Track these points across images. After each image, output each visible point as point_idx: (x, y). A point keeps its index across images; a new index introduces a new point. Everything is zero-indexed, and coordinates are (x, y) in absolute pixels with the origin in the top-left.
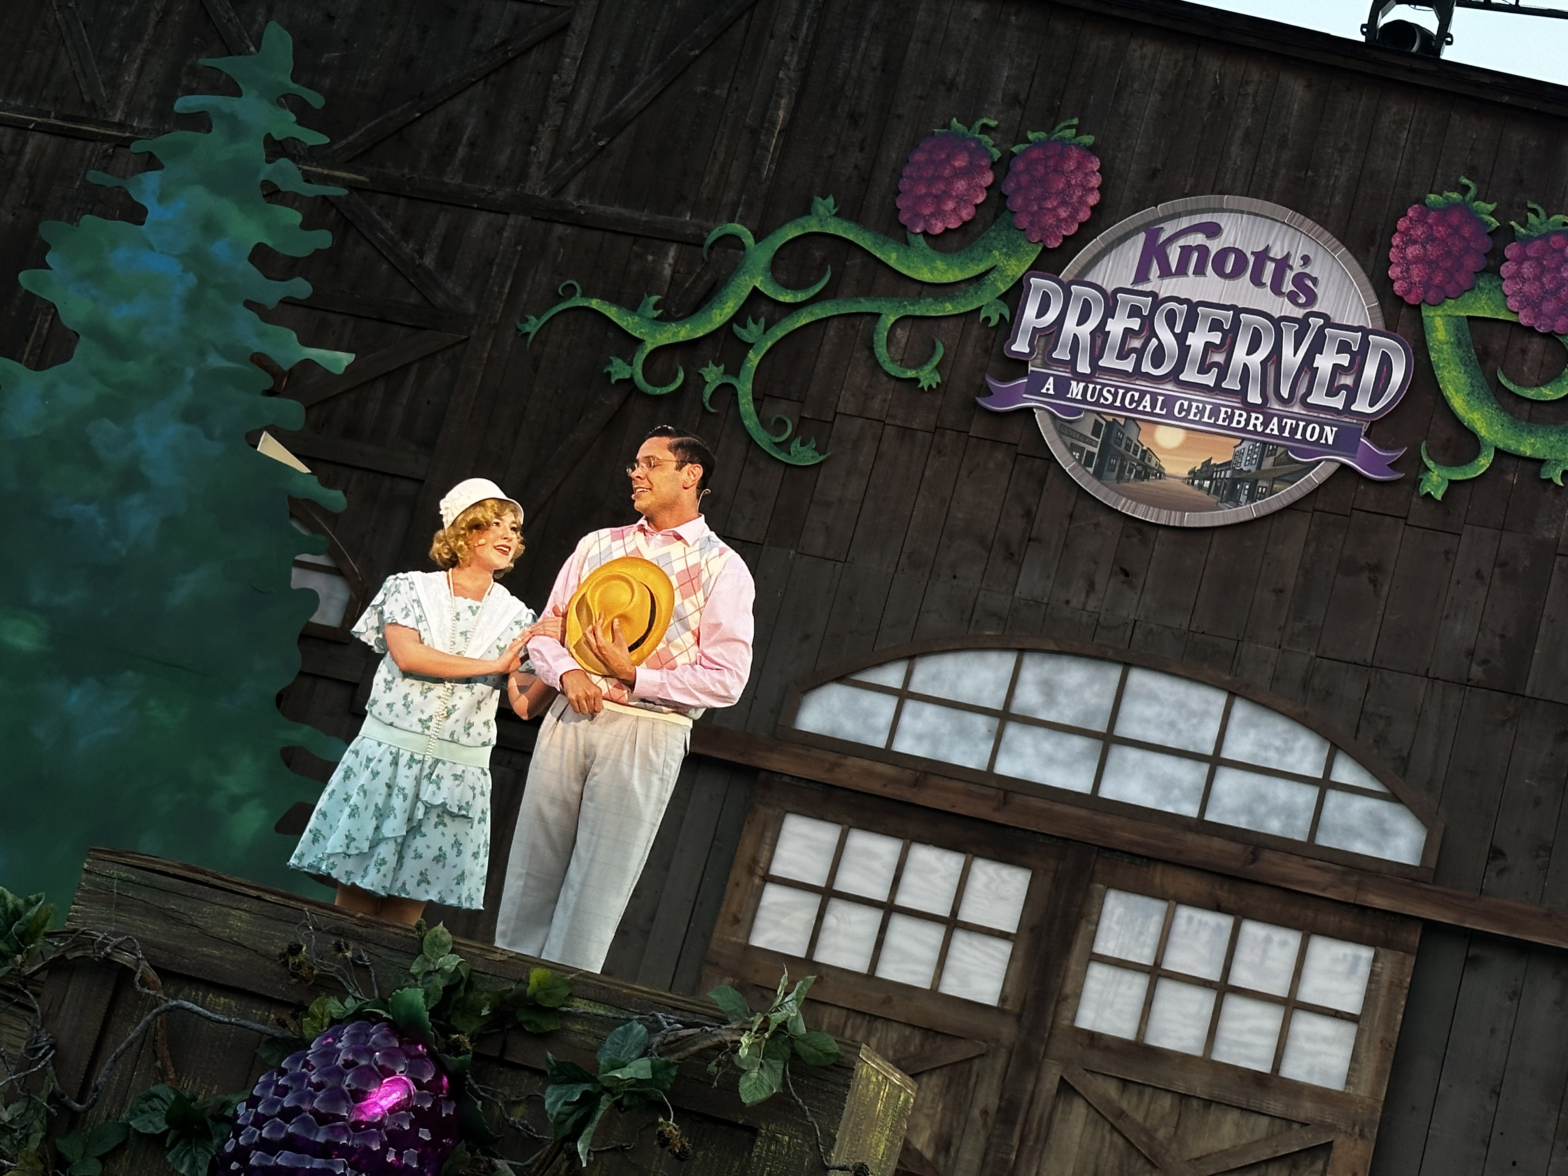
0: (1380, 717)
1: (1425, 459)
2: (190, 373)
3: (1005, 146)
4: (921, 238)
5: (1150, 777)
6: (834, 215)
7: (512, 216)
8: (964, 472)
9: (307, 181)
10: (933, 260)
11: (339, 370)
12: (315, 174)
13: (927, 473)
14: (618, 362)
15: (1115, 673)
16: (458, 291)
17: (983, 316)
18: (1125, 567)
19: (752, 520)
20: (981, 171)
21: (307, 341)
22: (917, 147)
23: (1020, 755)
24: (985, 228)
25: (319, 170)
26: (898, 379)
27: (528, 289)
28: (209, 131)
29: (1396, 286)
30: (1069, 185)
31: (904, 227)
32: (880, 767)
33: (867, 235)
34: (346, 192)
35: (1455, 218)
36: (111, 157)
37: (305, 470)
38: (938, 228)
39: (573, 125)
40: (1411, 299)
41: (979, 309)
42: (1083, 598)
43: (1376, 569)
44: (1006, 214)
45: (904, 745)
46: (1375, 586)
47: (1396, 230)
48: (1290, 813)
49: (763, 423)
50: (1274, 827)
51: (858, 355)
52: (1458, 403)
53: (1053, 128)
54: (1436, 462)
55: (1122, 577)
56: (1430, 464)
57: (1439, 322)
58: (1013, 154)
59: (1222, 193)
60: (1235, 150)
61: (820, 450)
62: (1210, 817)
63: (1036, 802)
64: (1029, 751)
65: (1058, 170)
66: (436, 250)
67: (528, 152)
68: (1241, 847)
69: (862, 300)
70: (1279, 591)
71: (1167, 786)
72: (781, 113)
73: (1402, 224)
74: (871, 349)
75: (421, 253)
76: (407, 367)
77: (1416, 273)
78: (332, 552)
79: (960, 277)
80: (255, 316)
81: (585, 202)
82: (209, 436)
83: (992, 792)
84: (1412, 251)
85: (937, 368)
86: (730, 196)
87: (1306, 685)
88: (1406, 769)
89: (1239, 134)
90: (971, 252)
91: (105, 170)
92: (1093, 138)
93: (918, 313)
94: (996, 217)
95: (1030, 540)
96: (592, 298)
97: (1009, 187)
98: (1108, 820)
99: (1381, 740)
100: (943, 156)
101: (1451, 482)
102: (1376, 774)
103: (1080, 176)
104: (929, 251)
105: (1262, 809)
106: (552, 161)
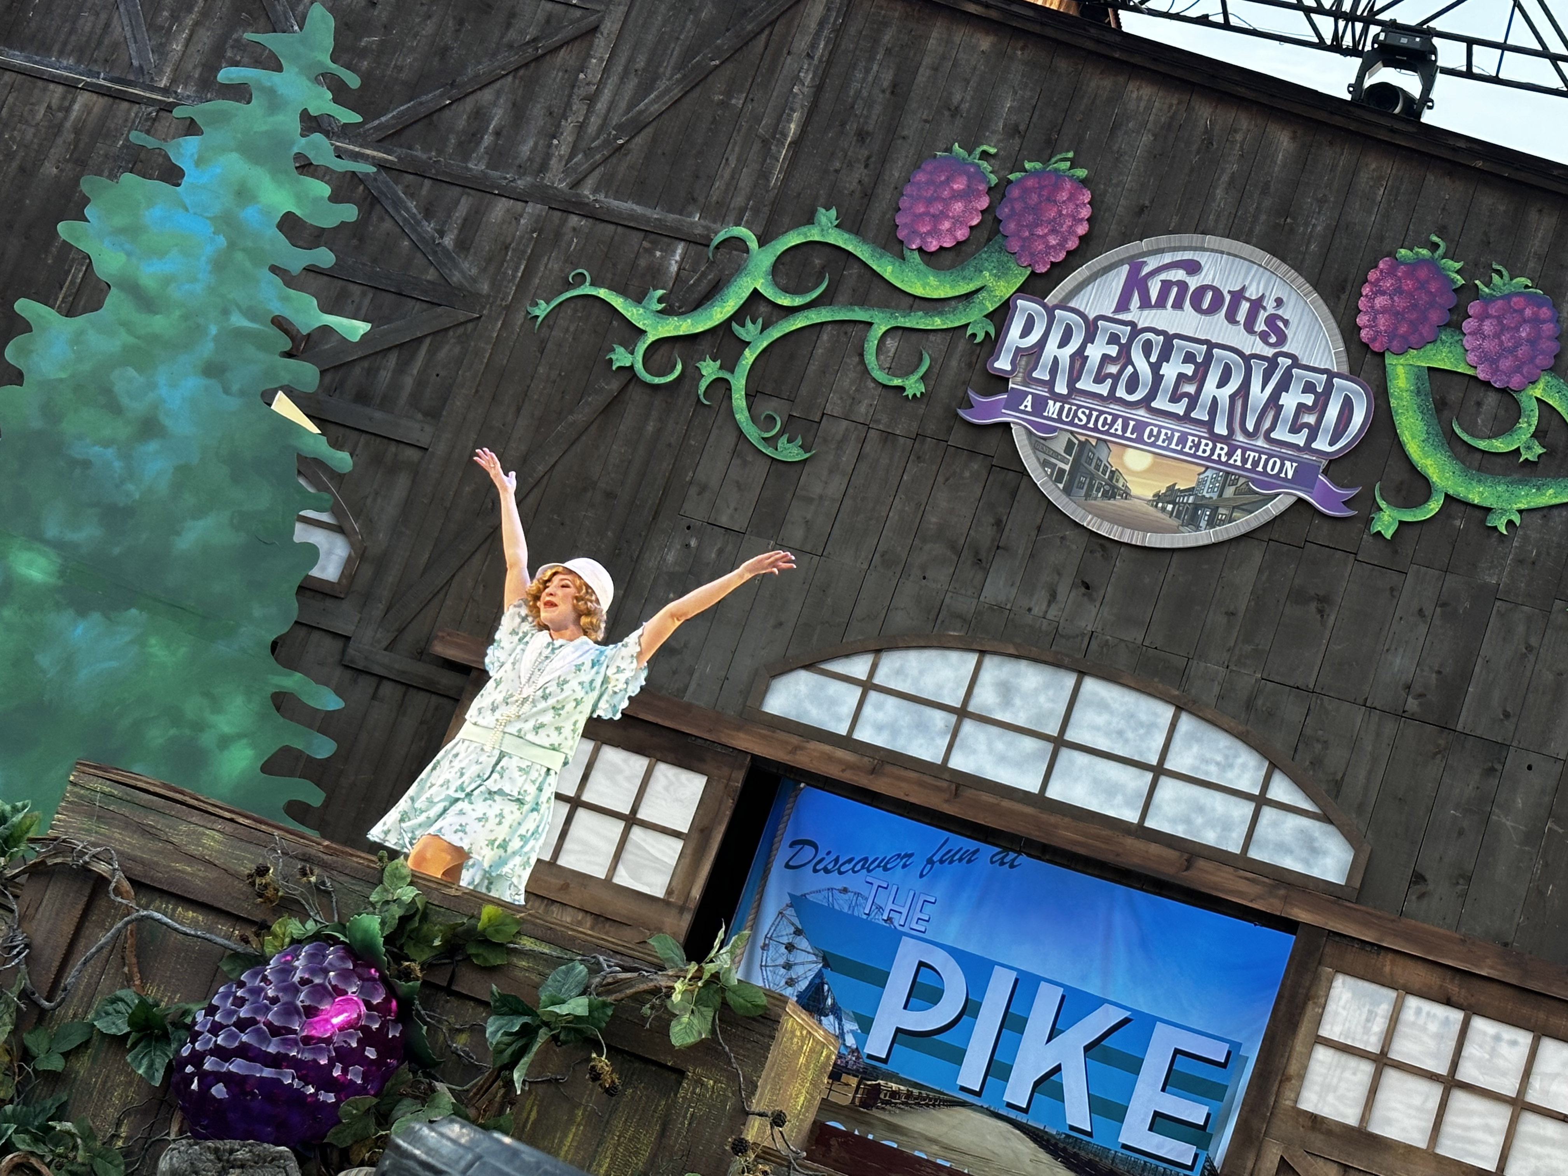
0: (1318, 741)
1: (1378, 499)
2: (213, 330)
3: (1002, 173)
4: (916, 254)
5: (1096, 782)
6: (836, 226)
7: (530, 204)
8: (940, 479)
9: (339, 157)
10: (926, 276)
11: (356, 338)
12: (346, 151)
13: (905, 477)
14: (620, 349)
15: (1070, 680)
16: (474, 271)
17: (969, 332)
18: (1086, 580)
19: (736, 509)
20: (978, 195)
21: (327, 308)
22: (919, 167)
23: (974, 751)
24: (978, 250)
25: (351, 147)
26: (885, 386)
27: (540, 274)
28: (249, 102)
29: (1363, 333)
30: (1060, 214)
31: (902, 242)
32: (840, 753)
33: (865, 247)
34: (375, 169)
35: (1423, 273)
36: (154, 120)
37: (316, 430)
38: (933, 246)
39: (595, 122)
40: (1376, 347)
41: (967, 325)
42: (1044, 607)
43: (1324, 601)
44: (998, 238)
45: (863, 735)
46: (1322, 616)
47: (1366, 281)
48: (1226, 826)
49: (754, 419)
50: (1210, 838)
51: (848, 361)
52: (1414, 449)
53: (1049, 160)
54: (1388, 503)
55: (1083, 590)
56: (1383, 504)
57: (1400, 370)
58: (1010, 182)
59: (1204, 233)
60: (1219, 193)
61: (804, 447)
62: (1149, 824)
63: (986, 797)
64: (983, 748)
65: (1051, 200)
66: (456, 232)
67: (550, 145)
68: (1177, 854)
69: (856, 308)
70: (1231, 614)
71: (1111, 790)
72: (793, 126)
73: (1372, 275)
74: (861, 355)
75: (442, 234)
76: (420, 340)
77: (1382, 322)
78: (335, 511)
79: (950, 294)
80: (278, 281)
81: (601, 197)
82: (227, 391)
83: (945, 784)
84: (1380, 301)
85: (922, 378)
86: (739, 201)
87: (1249, 705)
88: (1338, 792)
89: (1225, 178)
90: (963, 269)
91: (148, 132)
92: (1086, 172)
93: (908, 325)
94: (989, 240)
95: (998, 547)
96: (600, 287)
97: (1003, 212)
98: (1053, 819)
99: (1317, 763)
100: (943, 178)
101: (1401, 523)
102: (1311, 795)
103: (1071, 206)
104: (922, 267)
105: (1199, 821)
106: (572, 155)
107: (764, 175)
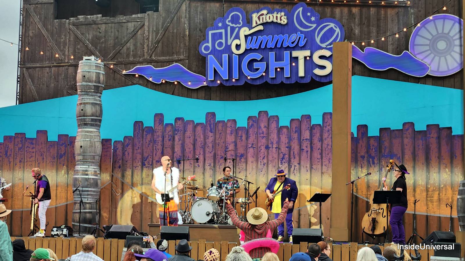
25: (106, 63)
39: (150, 43)
67: (143, 50)
81: (156, 58)
106: (148, 51)
107: (185, 44)
